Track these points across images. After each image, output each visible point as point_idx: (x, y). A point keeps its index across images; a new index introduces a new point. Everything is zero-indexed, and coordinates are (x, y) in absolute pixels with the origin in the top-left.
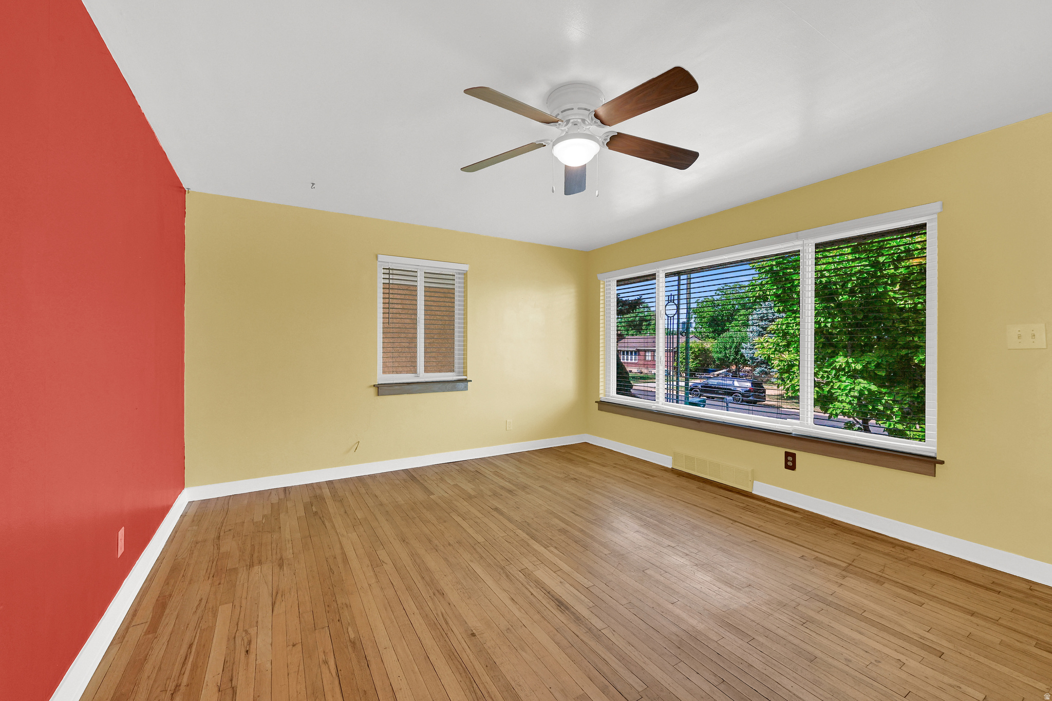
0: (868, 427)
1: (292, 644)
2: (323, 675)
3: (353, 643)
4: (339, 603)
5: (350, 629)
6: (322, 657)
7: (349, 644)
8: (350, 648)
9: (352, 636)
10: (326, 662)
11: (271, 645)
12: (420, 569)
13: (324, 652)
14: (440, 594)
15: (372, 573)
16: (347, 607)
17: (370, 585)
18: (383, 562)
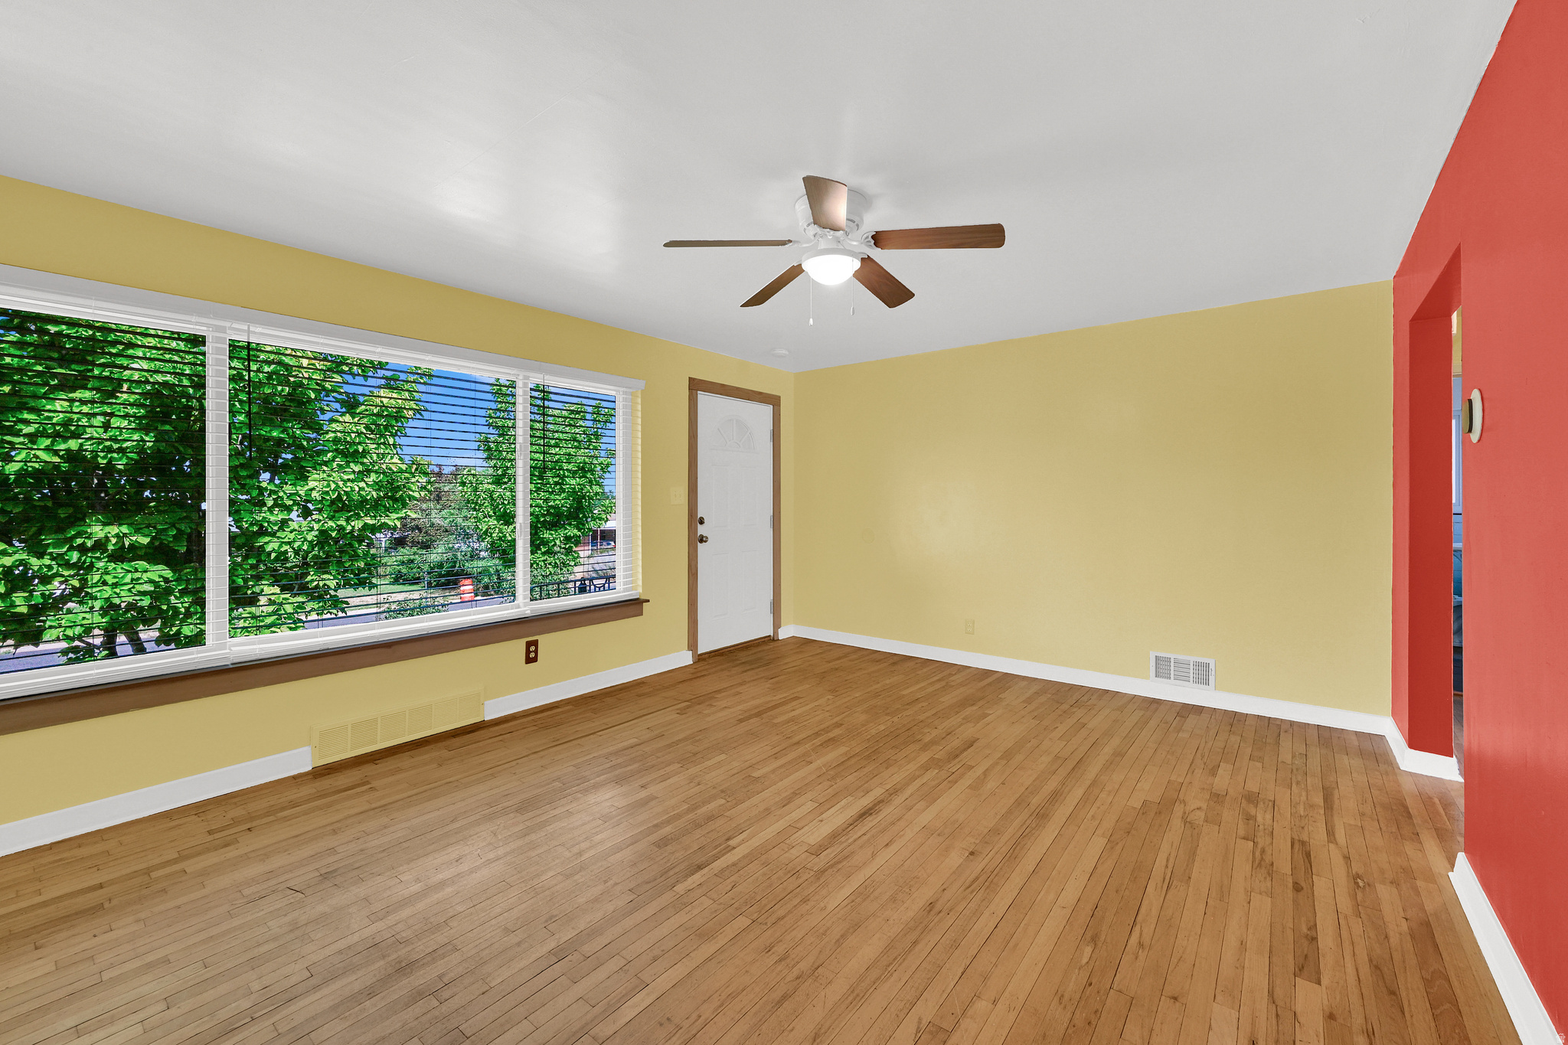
0: (142, 644)
1: (1177, 1004)
2: (1151, 935)
3: (1094, 939)
4: (1069, 1015)
5: (1085, 960)
6: (1142, 955)
7: (1100, 944)
8: (1103, 938)
9: (1088, 950)
10: (1141, 945)
11: (1210, 1028)
12: (895, 959)
13: (1136, 958)
14: (933, 907)
15: (966, 1023)
16: (1062, 996)
17: (995, 1002)
18: (918, 1031)
